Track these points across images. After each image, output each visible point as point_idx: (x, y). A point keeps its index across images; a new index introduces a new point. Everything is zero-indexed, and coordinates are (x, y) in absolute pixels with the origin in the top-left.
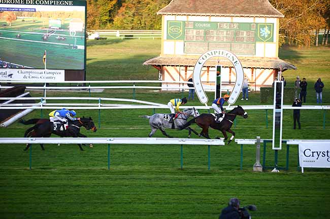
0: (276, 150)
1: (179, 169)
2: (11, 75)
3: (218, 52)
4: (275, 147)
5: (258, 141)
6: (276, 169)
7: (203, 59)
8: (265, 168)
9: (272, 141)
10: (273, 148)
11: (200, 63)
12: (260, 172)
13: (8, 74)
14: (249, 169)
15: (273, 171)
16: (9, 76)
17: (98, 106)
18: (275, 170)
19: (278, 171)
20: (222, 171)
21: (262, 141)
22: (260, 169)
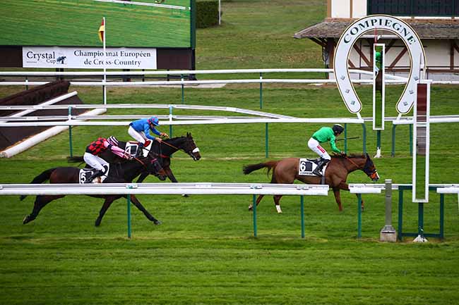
0: (421, 204)
1: (251, 238)
2: (63, 58)
3: (378, 21)
4: (417, 198)
5: (388, 186)
6: (421, 236)
7: (352, 33)
8: (402, 236)
9: (411, 188)
10: (414, 200)
11: (346, 42)
12: (392, 242)
13: (57, 57)
14: (374, 238)
15: (415, 240)
16: (59, 60)
17: (168, 120)
18: (419, 239)
19: (426, 240)
20: (325, 241)
21: (395, 187)
22: (393, 237)
